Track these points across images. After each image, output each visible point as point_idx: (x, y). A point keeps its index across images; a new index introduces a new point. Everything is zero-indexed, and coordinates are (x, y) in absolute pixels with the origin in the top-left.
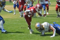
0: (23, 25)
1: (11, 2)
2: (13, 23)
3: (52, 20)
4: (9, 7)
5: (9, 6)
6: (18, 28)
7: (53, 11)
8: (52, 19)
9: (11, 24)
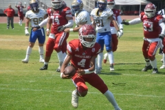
0: (47, 95)
1: (13, 27)
2: (18, 90)
3: (132, 81)
4: (6, 40)
5: (6, 38)
6: (33, 102)
7: (137, 53)
8: (134, 78)
9: (13, 91)
